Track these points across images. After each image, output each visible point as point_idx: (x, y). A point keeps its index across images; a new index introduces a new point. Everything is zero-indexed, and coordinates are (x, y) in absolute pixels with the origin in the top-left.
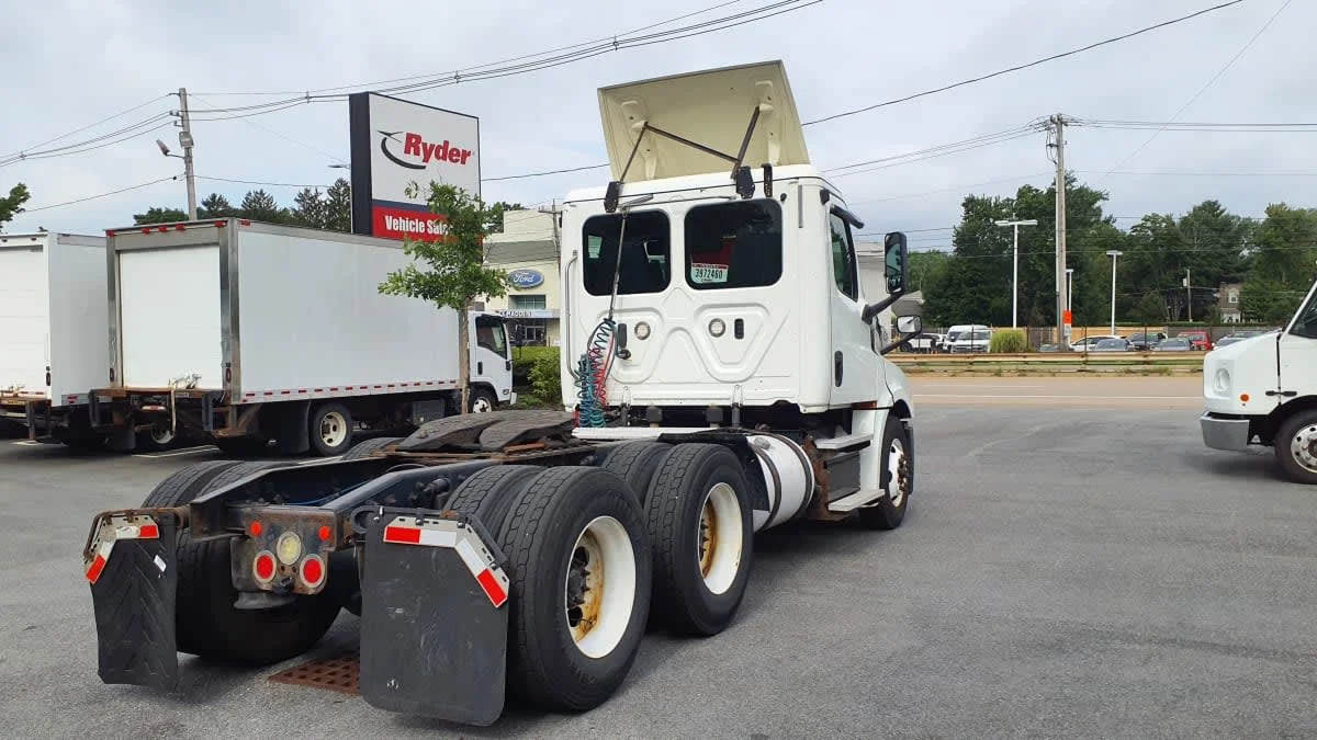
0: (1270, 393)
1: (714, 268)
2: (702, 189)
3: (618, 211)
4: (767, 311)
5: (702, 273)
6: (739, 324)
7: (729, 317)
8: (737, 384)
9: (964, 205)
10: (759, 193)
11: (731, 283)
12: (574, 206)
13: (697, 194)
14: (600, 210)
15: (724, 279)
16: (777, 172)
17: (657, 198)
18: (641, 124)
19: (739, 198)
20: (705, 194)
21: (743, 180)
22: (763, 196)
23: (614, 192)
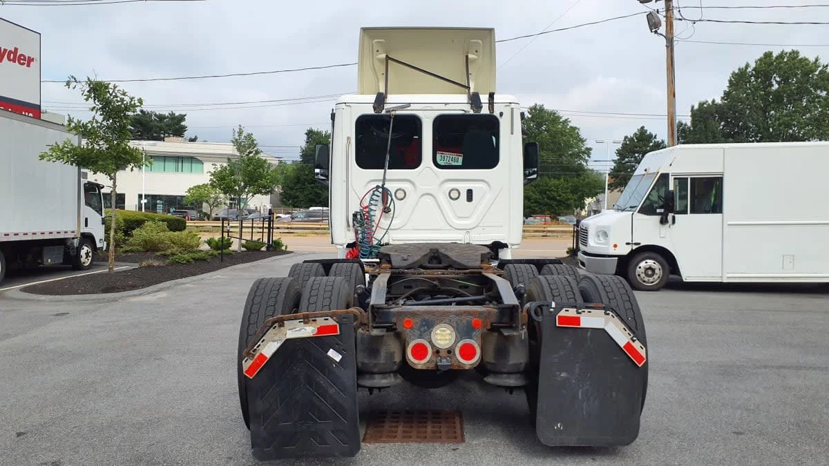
0: (628, 244)
1: (454, 156)
2: (446, 104)
3: (384, 112)
4: (489, 185)
5: (445, 158)
6: (470, 192)
7: (464, 187)
8: (468, 231)
9: (306, 134)
10: (485, 110)
11: (465, 166)
12: (349, 106)
13: (443, 107)
14: (370, 111)
15: (460, 163)
16: (497, 98)
17: (413, 106)
18: (384, 56)
19: (472, 112)
20: (448, 107)
21: (475, 100)
22: (488, 112)
23: (380, 100)
